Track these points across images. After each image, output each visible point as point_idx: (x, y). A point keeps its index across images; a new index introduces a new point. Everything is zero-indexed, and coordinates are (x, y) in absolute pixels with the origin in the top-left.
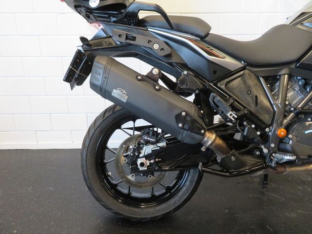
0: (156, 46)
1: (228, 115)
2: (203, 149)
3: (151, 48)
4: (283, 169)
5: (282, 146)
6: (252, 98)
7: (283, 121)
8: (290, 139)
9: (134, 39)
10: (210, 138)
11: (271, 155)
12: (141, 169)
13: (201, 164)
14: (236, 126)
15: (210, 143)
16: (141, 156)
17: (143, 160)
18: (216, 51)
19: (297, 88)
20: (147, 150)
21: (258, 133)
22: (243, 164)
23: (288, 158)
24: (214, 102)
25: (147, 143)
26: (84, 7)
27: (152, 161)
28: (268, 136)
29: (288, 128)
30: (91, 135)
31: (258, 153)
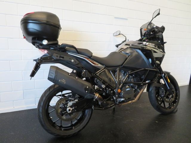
0: (73, 61)
1: (102, 86)
2: (94, 100)
3: (70, 62)
4: (121, 104)
5: (120, 96)
6: (108, 79)
7: (119, 87)
8: (122, 93)
9: (63, 57)
10: (97, 96)
11: (117, 99)
12: (69, 112)
13: (93, 106)
14: (104, 90)
15: (97, 97)
16: (68, 107)
17: (70, 108)
18: (95, 62)
19: (122, 75)
20: (70, 104)
21: (112, 92)
22: (108, 104)
23: (122, 99)
24: (96, 81)
25: (70, 100)
26: (38, 43)
27: (73, 108)
28: (115, 93)
29: (121, 89)
31: (112, 99)
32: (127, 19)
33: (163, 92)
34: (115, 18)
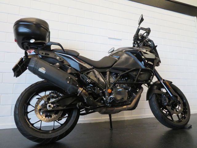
0: (58, 58)
2: (78, 95)
6: (97, 78)
8: (113, 93)
9: (48, 55)
11: (107, 100)
12: (49, 109)
18: (82, 61)
19: (114, 77)
21: (101, 91)
27: (55, 105)
28: (105, 93)
30: (22, 96)
31: (102, 102)
32: (121, 40)
33: (165, 100)
34: (109, 38)
